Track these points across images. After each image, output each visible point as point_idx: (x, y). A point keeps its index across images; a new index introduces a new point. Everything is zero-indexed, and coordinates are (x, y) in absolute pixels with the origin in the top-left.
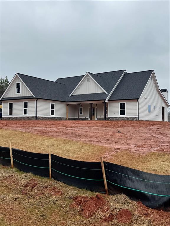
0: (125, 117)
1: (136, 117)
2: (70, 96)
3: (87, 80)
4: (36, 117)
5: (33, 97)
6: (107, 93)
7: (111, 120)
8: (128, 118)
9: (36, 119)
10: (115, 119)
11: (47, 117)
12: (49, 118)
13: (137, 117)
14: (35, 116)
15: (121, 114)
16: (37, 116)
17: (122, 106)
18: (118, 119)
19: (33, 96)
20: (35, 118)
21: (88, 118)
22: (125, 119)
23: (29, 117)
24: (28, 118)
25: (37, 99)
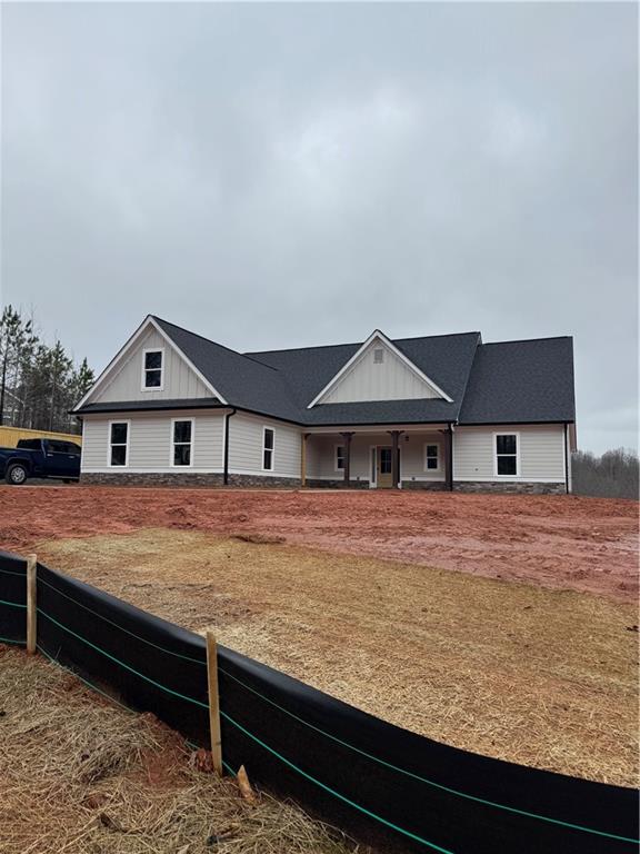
0: (519, 483)
1: (558, 484)
2: (309, 407)
3: (372, 356)
4: (226, 474)
5: (217, 403)
6: (450, 400)
7: (463, 491)
8: (527, 486)
9: (226, 482)
10: (479, 486)
11: (254, 477)
12: (258, 479)
13: (564, 481)
14: (223, 471)
15: (501, 472)
16: (229, 472)
17: (506, 446)
18: (490, 486)
19: (217, 399)
20: (222, 478)
21: (367, 482)
22: (519, 487)
23: (196, 475)
24: (194, 480)
25: (233, 410)
